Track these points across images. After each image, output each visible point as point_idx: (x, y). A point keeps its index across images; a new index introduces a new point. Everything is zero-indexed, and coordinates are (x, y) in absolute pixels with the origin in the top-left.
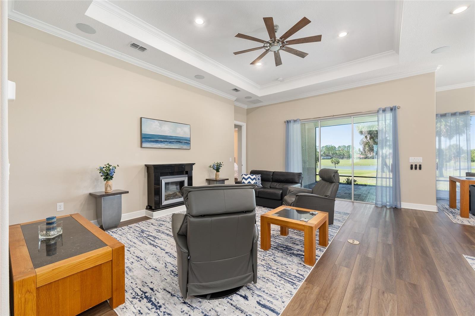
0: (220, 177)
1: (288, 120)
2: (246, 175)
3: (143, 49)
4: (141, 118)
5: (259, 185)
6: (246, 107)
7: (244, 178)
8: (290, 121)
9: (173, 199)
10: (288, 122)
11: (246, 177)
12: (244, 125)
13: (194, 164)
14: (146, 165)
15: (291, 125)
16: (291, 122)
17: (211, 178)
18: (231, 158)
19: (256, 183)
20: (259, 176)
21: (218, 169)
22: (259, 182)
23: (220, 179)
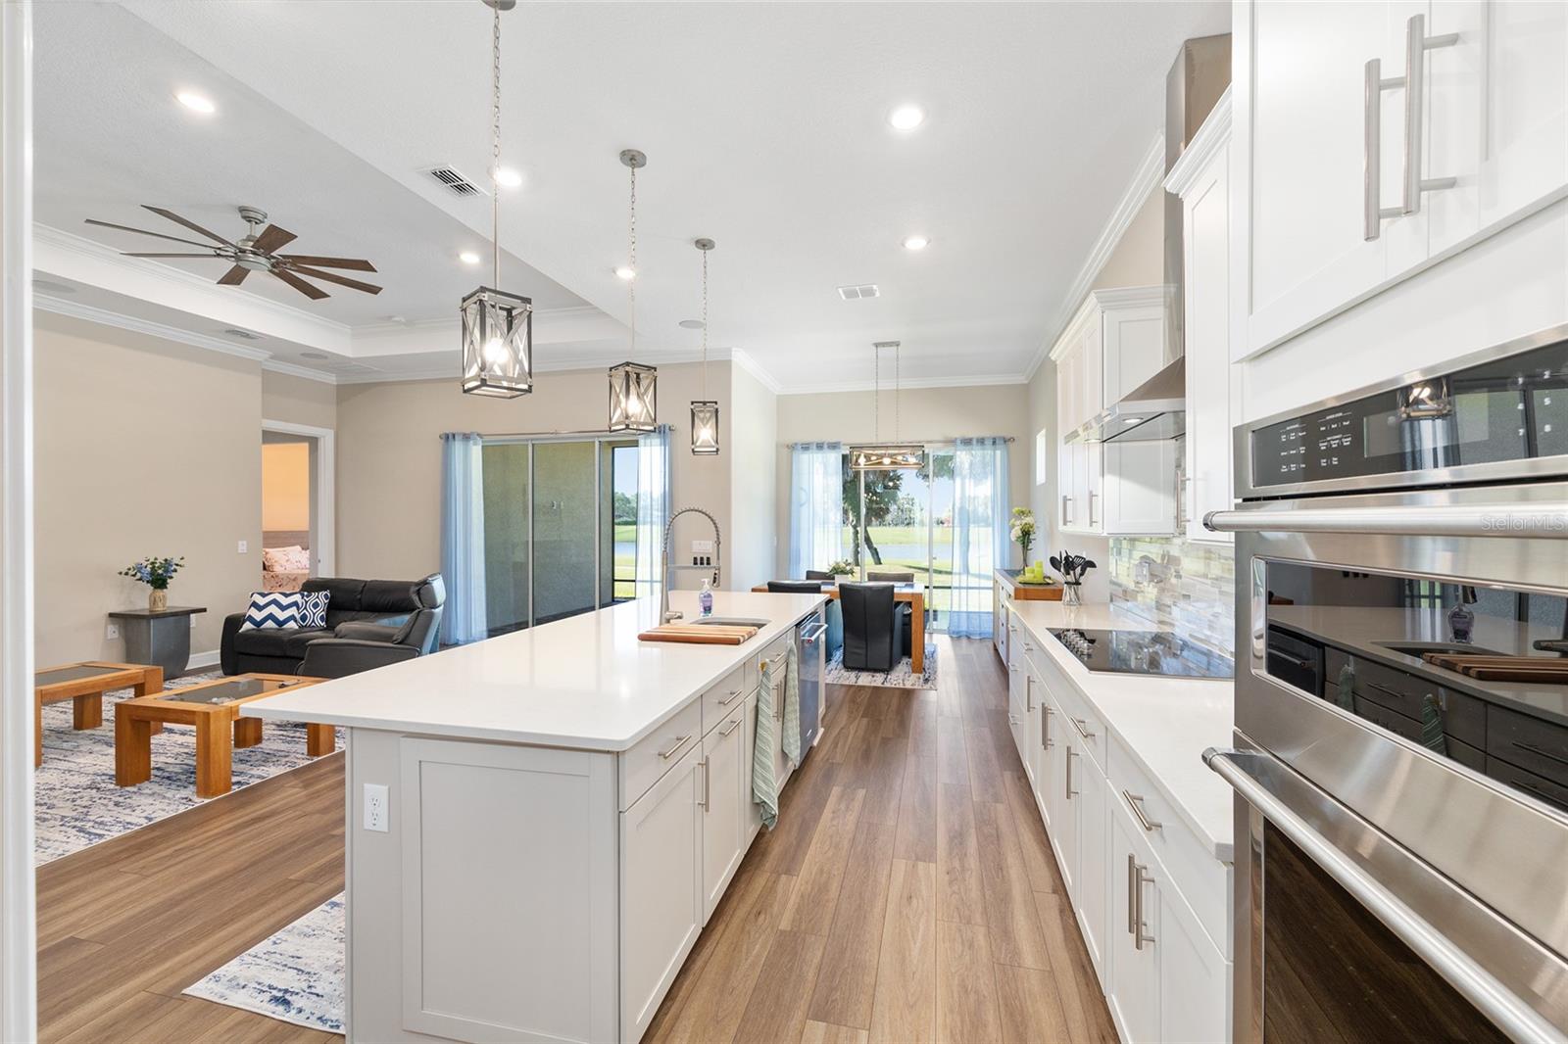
0: (168, 604)
1: (447, 432)
2: (263, 595)
5: (313, 621)
6: (334, 379)
7: (255, 605)
8: (454, 436)
10: (448, 437)
11: (262, 601)
12: (324, 437)
15: (458, 447)
16: (456, 437)
17: (138, 608)
18: (245, 542)
19: (298, 617)
20: (318, 597)
21: (159, 580)
22: (314, 614)
23: (168, 611)
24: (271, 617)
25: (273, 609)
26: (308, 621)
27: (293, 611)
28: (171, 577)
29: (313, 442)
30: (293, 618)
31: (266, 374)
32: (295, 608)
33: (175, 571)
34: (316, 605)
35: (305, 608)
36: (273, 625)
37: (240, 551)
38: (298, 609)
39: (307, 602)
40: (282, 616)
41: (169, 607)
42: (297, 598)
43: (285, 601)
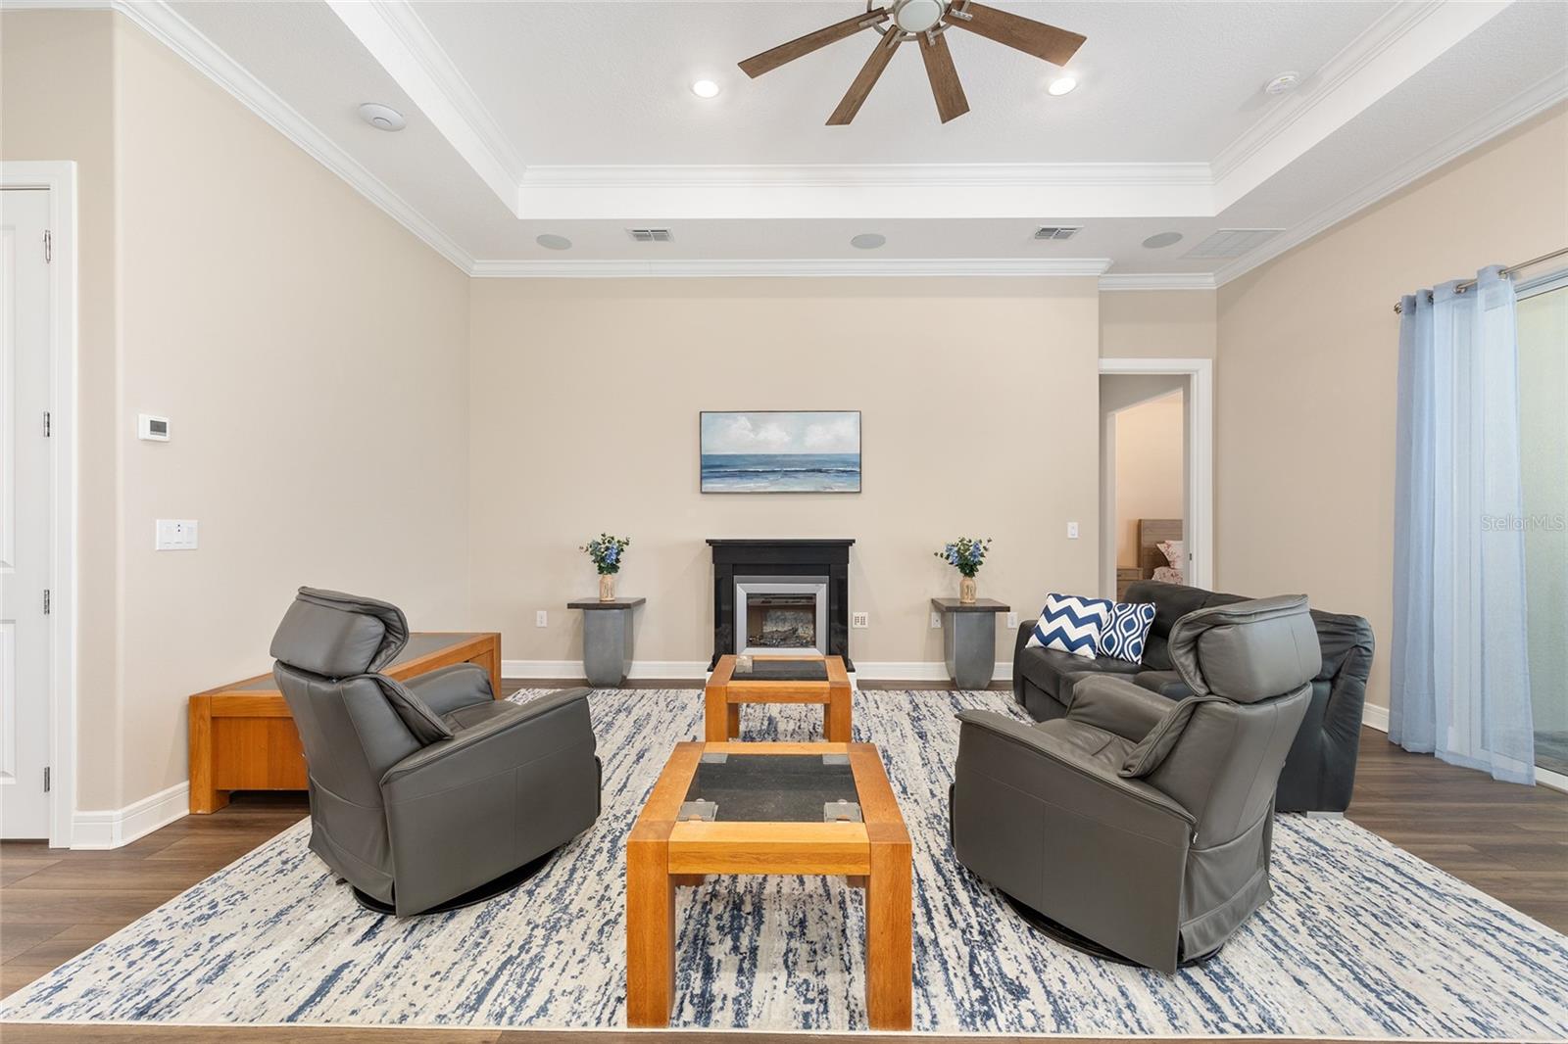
1: (1413, 293)
3: (661, 235)
4: (701, 413)
5: (1122, 651)
8: (1430, 298)
9: (777, 646)
10: (1414, 304)
11: (1055, 607)
12: (1197, 371)
13: (851, 542)
14: (710, 542)
16: (1437, 297)
18: (1076, 524)
19: (1097, 638)
20: (1135, 612)
21: (968, 564)
22: (1125, 639)
23: (977, 605)
24: (1060, 633)
25: (1064, 622)
26: (1115, 650)
27: (1090, 629)
28: (981, 563)
29: (1183, 381)
30: (1088, 640)
31: (1105, 297)
32: (1093, 625)
33: (982, 555)
34: (1129, 625)
35: (1114, 627)
36: (1062, 646)
37: (1070, 536)
38: (1100, 627)
39: (1117, 618)
40: (1075, 634)
41: (978, 600)
42: (1099, 609)
43: (1081, 612)
